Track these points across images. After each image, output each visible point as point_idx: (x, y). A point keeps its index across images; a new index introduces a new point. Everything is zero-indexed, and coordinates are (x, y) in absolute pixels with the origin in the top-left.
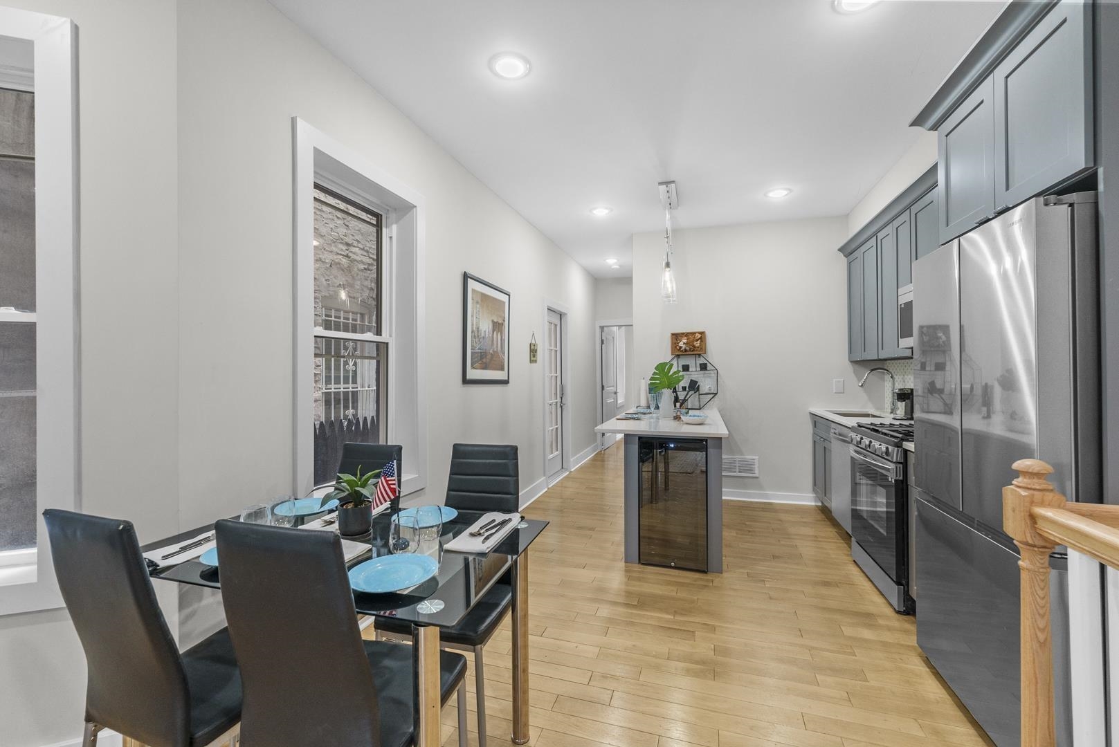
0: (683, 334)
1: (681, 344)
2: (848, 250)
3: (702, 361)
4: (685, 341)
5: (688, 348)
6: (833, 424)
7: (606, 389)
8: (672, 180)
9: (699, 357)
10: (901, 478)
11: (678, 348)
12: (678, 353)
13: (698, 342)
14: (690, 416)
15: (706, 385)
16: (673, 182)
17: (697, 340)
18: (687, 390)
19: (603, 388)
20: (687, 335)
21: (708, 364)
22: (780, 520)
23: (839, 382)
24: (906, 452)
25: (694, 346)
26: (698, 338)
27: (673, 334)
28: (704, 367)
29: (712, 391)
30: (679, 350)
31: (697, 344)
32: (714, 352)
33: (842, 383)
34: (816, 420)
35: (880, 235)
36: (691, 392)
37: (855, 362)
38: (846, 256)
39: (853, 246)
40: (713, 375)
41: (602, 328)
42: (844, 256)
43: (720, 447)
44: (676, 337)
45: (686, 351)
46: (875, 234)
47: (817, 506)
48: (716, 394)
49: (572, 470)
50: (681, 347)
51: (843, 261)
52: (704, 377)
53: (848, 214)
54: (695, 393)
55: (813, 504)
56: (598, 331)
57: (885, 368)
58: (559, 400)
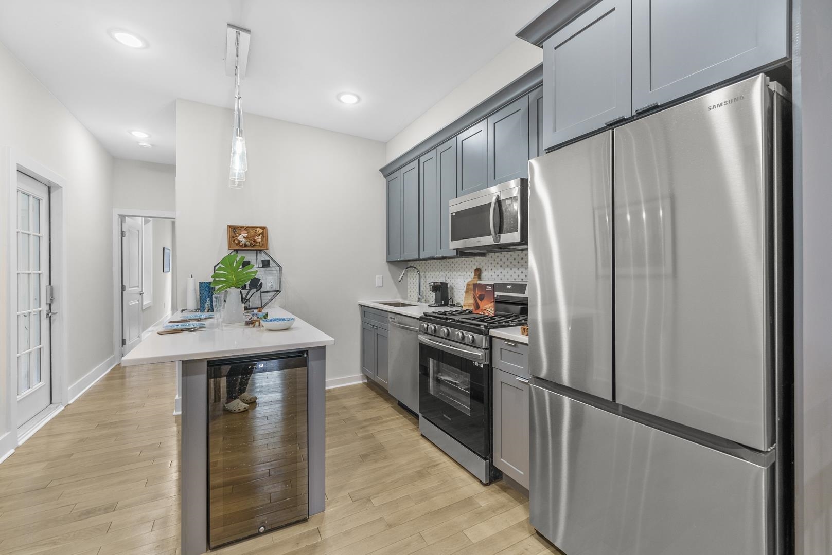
0: (242, 227)
1: (240, 238)
2: (388, 171)
3: (263, 257)
4: (245, 235)
5: (247, 243)
6: (389, 314)
7: (128, 289)
8: (247, 27)
9: (261, 253)
10: (488, 363)
11: (236, 242)
12: (236, 247)
13: (260, 237)
14: (271, 320)
15: (268, 280)
16: (248, 31)
17: (259, 235)
18: (248, 287)
19: (123, 288)
20: (247, 228)
21: (271, 261)
22: (344, 407)
23: (379, 278)
24: (491, 338)
25: (255, 241)
26: (260, 232)
27: (230, 227)
28: (266, 264)
29: (274, 289)
30: (237, 244)
31: (259, 239)
32: (277, 248)
33: (381, 279)
34: (365, 310)
35: (422, 159)
36: (252, 291)
37: (390, 262)
38: (385, 176)
39: (394, 168)
40: (275, 272)
41: (122, 217)
42: (384, 176)
43: (323, 357)
44: (234, 230)
45: (246, 245)
46: (418, 158)
47: (364, 383)
48: (279, 291)
49: (71, 402)
50: (240, 242)
51: (383, 180)
52: (265, 274)
53: (386, 143)
54: (257, 291)
55: (361, 382)
56: (116, 221)
57: (415, 266)
58: (45, 308)
